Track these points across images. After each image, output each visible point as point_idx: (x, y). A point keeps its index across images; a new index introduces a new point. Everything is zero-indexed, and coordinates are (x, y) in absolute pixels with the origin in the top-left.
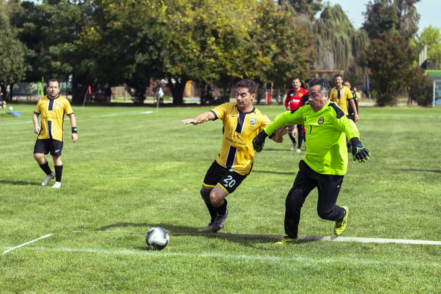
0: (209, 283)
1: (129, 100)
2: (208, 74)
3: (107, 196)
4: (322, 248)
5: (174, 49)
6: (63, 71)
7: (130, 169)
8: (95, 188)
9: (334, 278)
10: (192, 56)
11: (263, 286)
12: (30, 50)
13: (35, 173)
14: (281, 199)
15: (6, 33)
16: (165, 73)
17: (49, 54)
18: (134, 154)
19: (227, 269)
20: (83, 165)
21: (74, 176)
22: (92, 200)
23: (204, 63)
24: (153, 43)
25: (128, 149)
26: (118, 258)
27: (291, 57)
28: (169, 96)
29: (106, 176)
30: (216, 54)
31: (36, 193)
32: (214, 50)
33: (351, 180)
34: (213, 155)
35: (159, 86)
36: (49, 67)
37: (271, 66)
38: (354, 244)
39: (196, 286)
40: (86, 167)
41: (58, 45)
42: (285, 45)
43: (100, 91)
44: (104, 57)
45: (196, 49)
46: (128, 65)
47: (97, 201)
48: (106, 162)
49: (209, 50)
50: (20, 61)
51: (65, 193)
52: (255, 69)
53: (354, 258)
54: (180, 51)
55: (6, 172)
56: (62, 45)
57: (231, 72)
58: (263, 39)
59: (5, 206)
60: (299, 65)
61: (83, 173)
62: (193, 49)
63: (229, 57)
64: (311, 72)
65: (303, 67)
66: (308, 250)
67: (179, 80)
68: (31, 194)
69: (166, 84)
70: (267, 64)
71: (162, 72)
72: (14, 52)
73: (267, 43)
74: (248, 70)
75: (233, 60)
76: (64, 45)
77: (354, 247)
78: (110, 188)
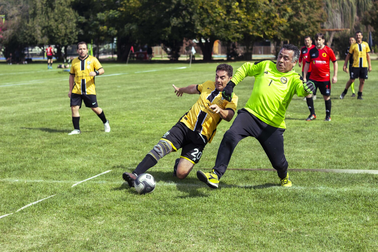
0: (246, 209)
1: (165, 57)
2: (233, 34)
3: (154, 139)
4: (339, 179)
5: (203, 13)
6: (109, 34)
7: (172, 115)
8: (143, 132)
9: (352, 204)
10: (219, 19)
11: (291, 211)
12: (81, 17)
13: (92, 120)
14: (302, 139)
15: (61, 2)
16: (196, 34)
17: (97, 20)
18: (174, 103)
19: (260, 197)
20: (132, 113)
21: (125, 122)
22: (142, 141)
23: (230, 24)
24: (185, 8)
25: (169, 99)
26: (168, 189)
27: (304, 18)
28: (200, 53)
29: (152, 122)
30: (240, 17)
31: (94, 137)
32: (238, 13)
33: (361, 122)
34: (241, 103)
35: (191, 45)
36: (97, 30)
37: (287, 26)
38: (367, 175)
39: (235, 211)
40: (134, 115)
41: (104, 12)
42: (299, 8)
43: (141, 51)
44: (144, 21)
45: (222, 12)
46: (165, 28)
47: (146, 142)
48: (151, 110)
49: (233, 13)
50: (72, 27)
51: (118, 137)
52: (273, 29)
53: (367, 187)
54: (209, 15)
55: (68, 120)
56: (108, 12)
57: (252, 32)
58: (280, 3)
59: (70, 148)
60: (311, 24)
61: (133, 119)
62: (220, 12)
63: (251, 19)
64: (322, 31)
65: (314, 26)
66: (328, 181)
67: (208, 40)
68: (90, 138)
69: (197, 43)
70: (284, 24)
71: (193, 33)
72: (68, 18)
73: (284, 6)
74: (267, 30)
75: (254, 21)
76: (110, 12)
77: (367, 178)
78: (156, 132)
